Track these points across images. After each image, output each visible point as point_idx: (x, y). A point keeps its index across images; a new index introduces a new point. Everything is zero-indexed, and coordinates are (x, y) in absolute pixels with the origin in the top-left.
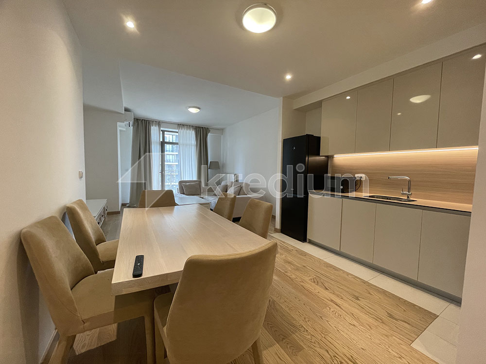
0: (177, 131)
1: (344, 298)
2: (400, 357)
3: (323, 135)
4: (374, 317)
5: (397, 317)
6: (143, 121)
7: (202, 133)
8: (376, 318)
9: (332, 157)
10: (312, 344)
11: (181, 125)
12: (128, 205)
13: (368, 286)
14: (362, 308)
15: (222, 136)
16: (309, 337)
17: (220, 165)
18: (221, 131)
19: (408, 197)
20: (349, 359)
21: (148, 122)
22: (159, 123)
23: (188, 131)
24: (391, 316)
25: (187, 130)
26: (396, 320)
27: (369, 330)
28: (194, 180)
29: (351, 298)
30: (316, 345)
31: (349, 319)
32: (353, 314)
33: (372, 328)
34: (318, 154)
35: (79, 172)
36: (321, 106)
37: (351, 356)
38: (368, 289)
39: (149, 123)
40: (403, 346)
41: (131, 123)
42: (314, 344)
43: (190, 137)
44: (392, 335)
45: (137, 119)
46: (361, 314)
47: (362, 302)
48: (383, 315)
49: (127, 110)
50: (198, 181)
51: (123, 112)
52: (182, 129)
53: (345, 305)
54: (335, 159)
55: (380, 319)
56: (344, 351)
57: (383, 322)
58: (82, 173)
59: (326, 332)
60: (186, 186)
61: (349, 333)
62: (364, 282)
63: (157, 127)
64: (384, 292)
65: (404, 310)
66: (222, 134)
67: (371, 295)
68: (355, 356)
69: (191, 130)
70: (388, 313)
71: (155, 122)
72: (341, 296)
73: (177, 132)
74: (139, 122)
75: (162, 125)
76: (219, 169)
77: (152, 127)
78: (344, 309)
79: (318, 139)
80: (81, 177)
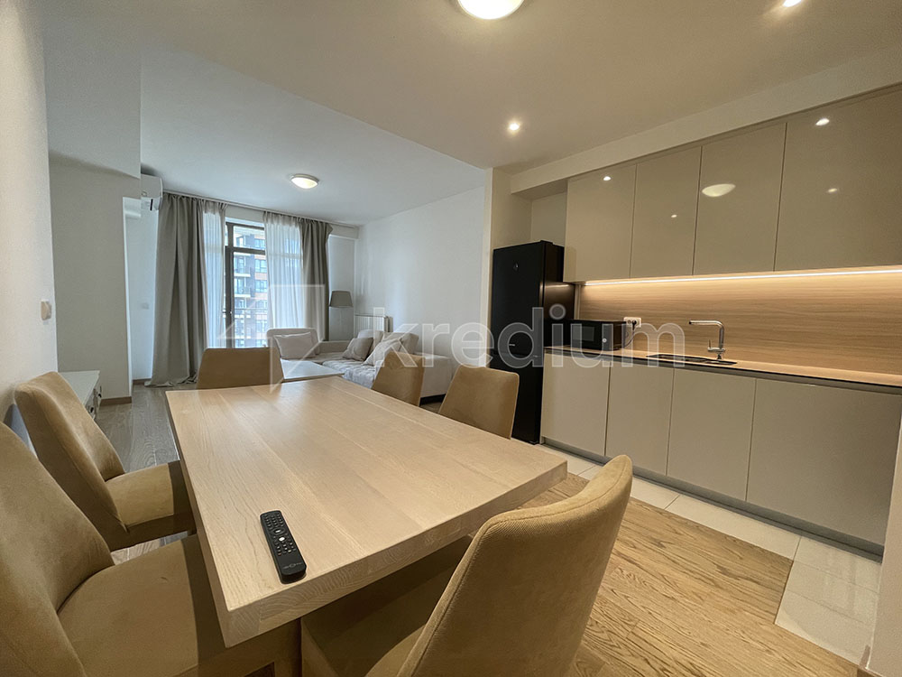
0: (263, 225)
1: (639, 546)
2: (768, 651)
3: (569, 244)
4: (699, 576)
5: (733, 571)
6: (184, 200)
7: (315, 232)
8: (703, 578)
9: (582, 285)
10: (616, 649)
11: (270, 214)
12: (147, 384)
13: (669, 517)
14: (673, 561)
15: (356, 241)
16: (605, 636)
17: (354, 298)
18: (355, 230)
19: (719, 357)
20: (689, 670)
21: (195, 202)
22: (221, 207)
23: (286, 227)
24: (724, 571)
25: (284, 224)
26: (736, 577)
27: (700, 604)
28: (300, 327)
29: (649, 545)
30: (624, 651)
31: (661, 588)
32: (662, 575)
33: (703, 598)
34: (560, 279)
35: (43, 303)
36: (566, 191)
37: (691, 664)
38: (672, 525)
39: (198, 204)
40: (764, 627)
41: (157, 202)
42: (618, 650)
43: (292, 240)
44: (740, 609)
45: (169, 195)
46: (676, 574)
47: (671, 551)
48: (713, 572)
49: (146, 171)
50: (309, 330)
51: (138, 175)
52: (272, 222)
53: (644, 560)
54: (586, 288)
55: (710, 579)
56: (675, 654)
57: (717, 586)
58: (50, 307)
59: (631, 620)
60: (283, 340)
61: (670, 616)
62: (661, 512)
63: (218, 215)
64: (697, 528)
65: (741, 558)
66: (357, 238)
67: (680, 534)
68: (698, 662)
69: (294, 226)
70: (719, 567)
71: (211, 204)
72: (633, 544)
73: (263, 229)
74: (175, 200)
75: (228, 210)
76: (351, 305)
77: (204, 215)
78: (644, 567)
79: (560, 251)
80: (47, 317)
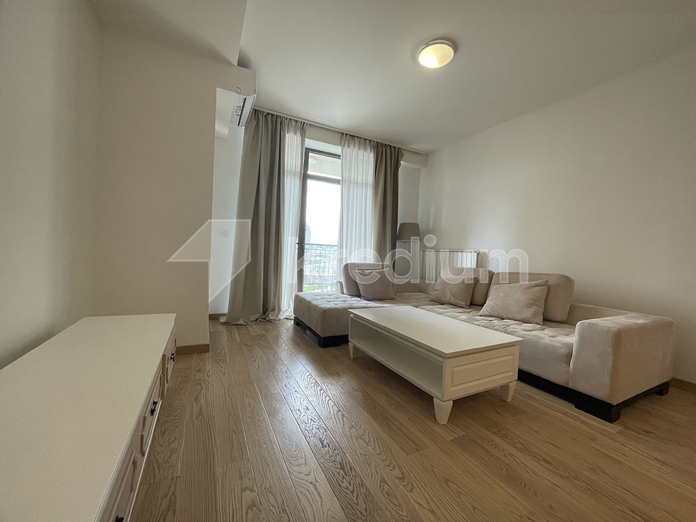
0: (339, 152)
6: (269, 117)
7: (388, 157)
11: (348, 137)
12: (223, 320)
18: (425, 157)
21: (279, 120)
22: (303, 127)
23: (361, 152)
25: (359, 149)
39: (281, 123)
45: (257, 111)
52: (348, 146)
63: (299, 135)
69: (368, 151)
71: (294, 123)
73: (338, 156)
75: (309, 130)
77: (287, 133)
